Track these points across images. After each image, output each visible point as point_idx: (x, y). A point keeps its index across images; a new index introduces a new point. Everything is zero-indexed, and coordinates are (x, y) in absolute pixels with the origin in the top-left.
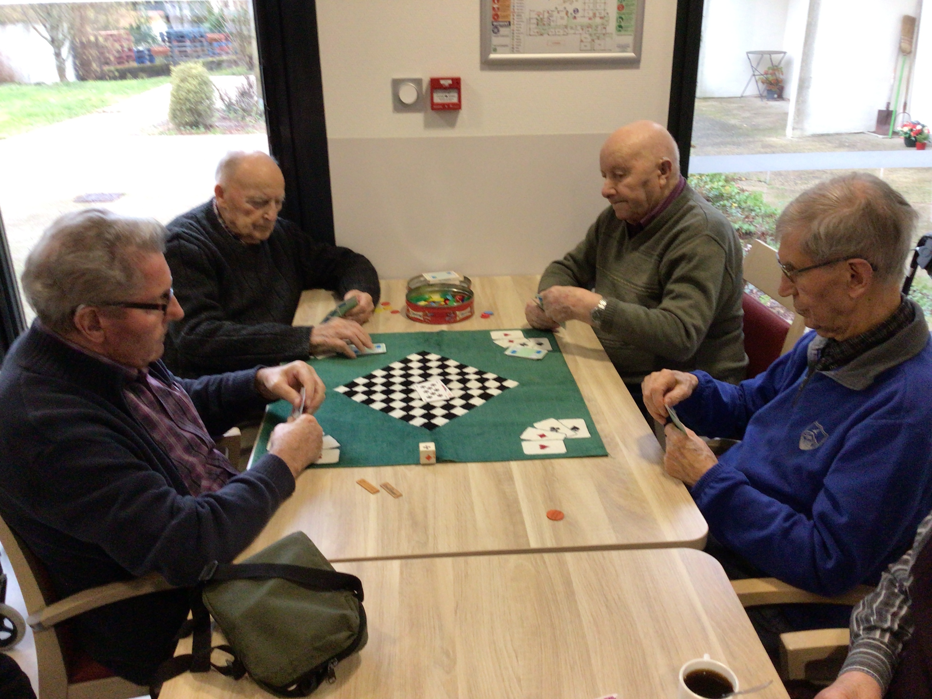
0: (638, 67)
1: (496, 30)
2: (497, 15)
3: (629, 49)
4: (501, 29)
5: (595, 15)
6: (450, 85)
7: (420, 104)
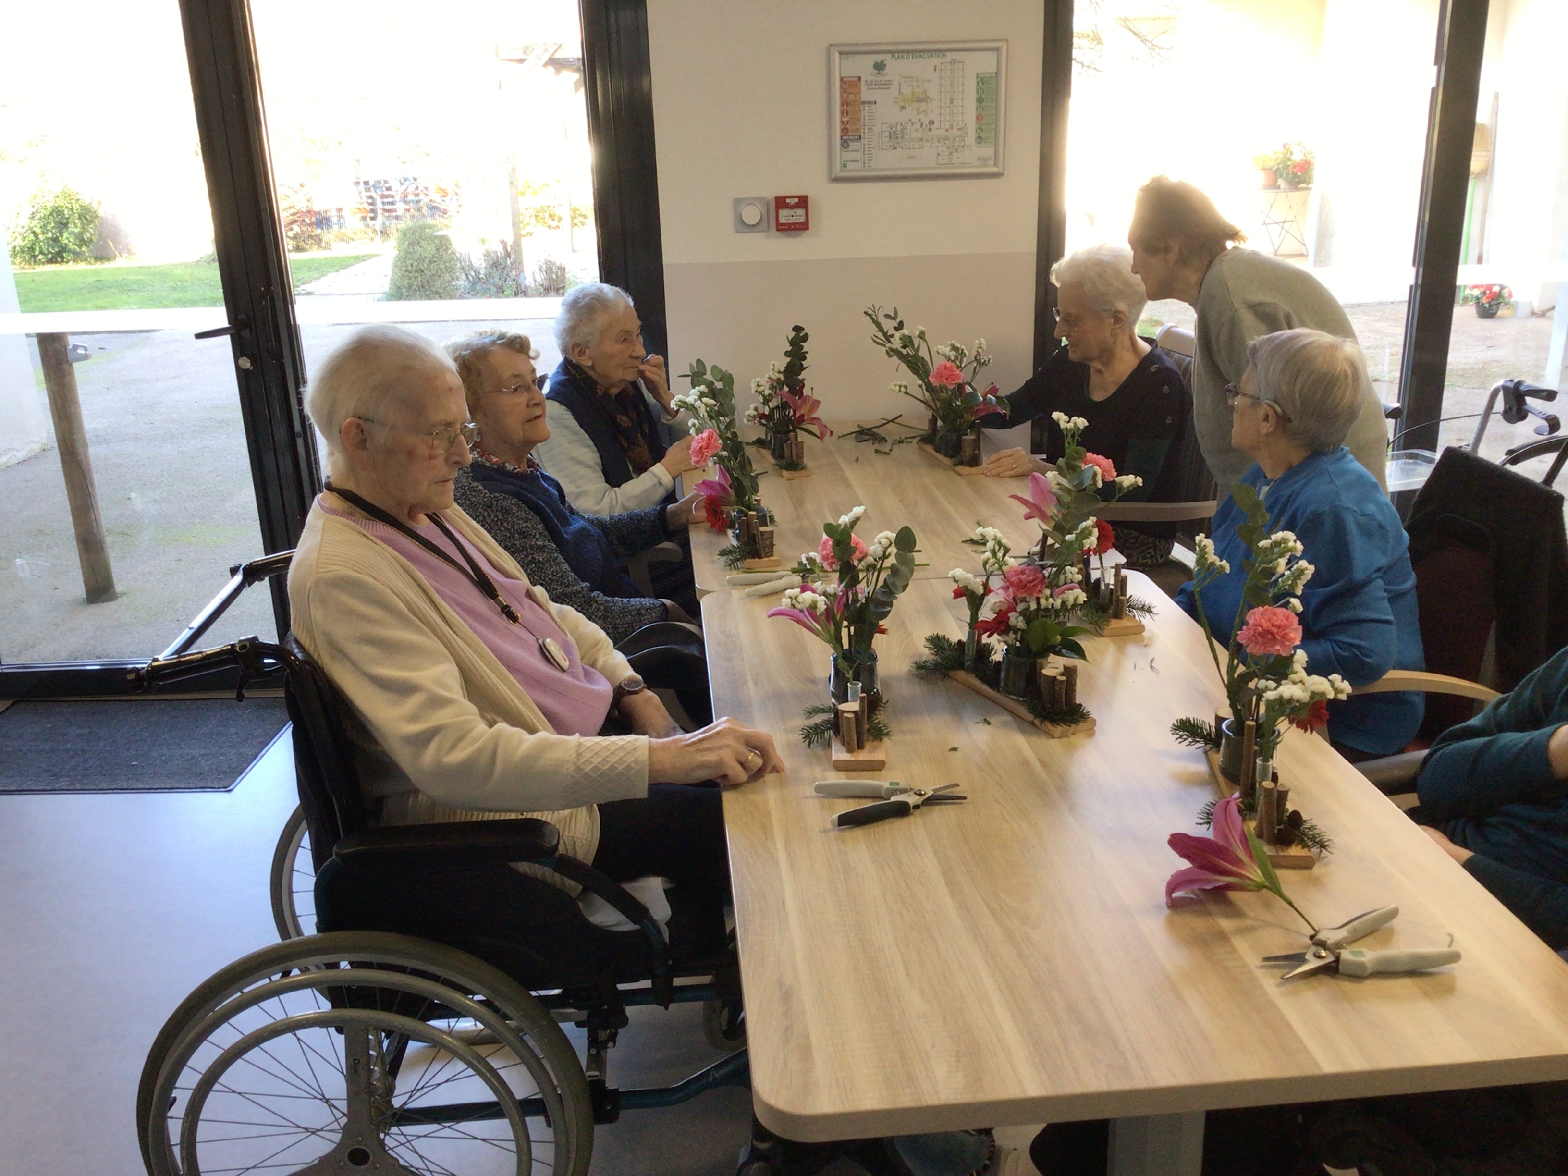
0: (1002, 181)
1: (845, 145)
2: (846, 128)
3: (992, 163)
4: (851, 144)
5: (952, 127)
6: (796, 203)
7: (764, 224)
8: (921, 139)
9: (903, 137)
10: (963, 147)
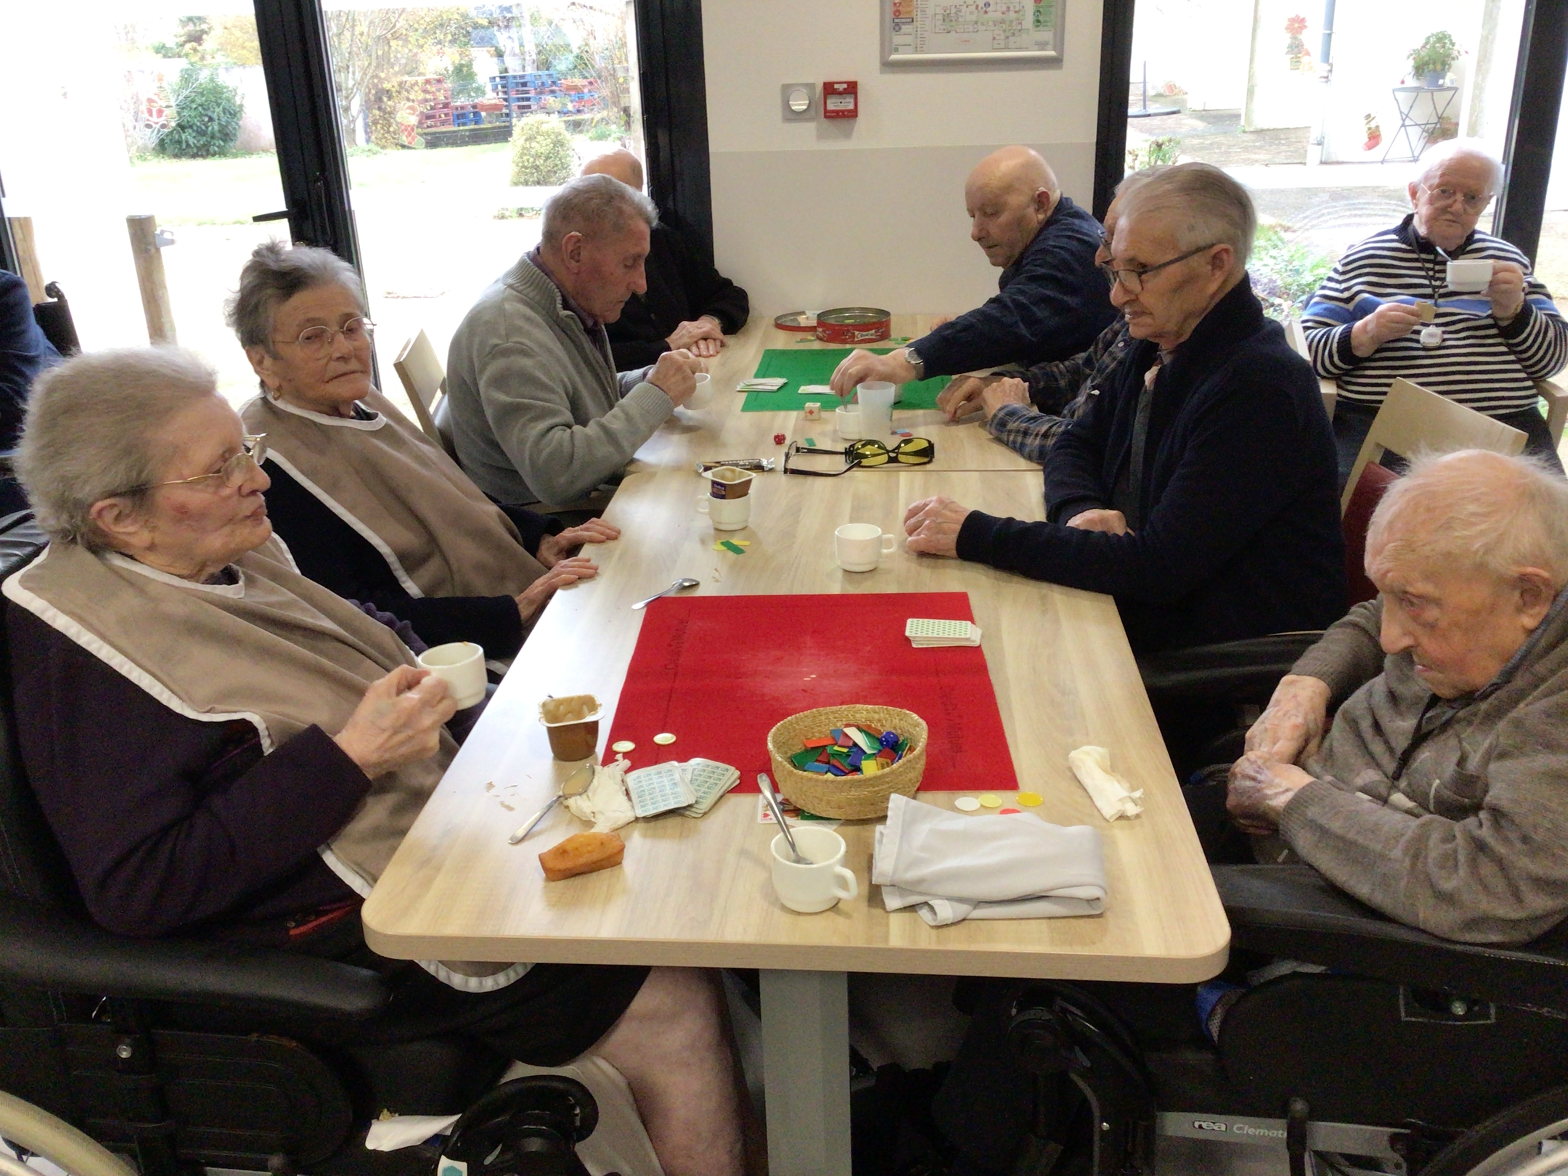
0: (1060, 67)
2: (898, 11)
3: (1050, 46)
4: (903, 27)
5: (1008, 8)
6: (845, 89)
7: (813, 113)
8: (976, 23)
9: (957, 20)
10: (1020, 30)
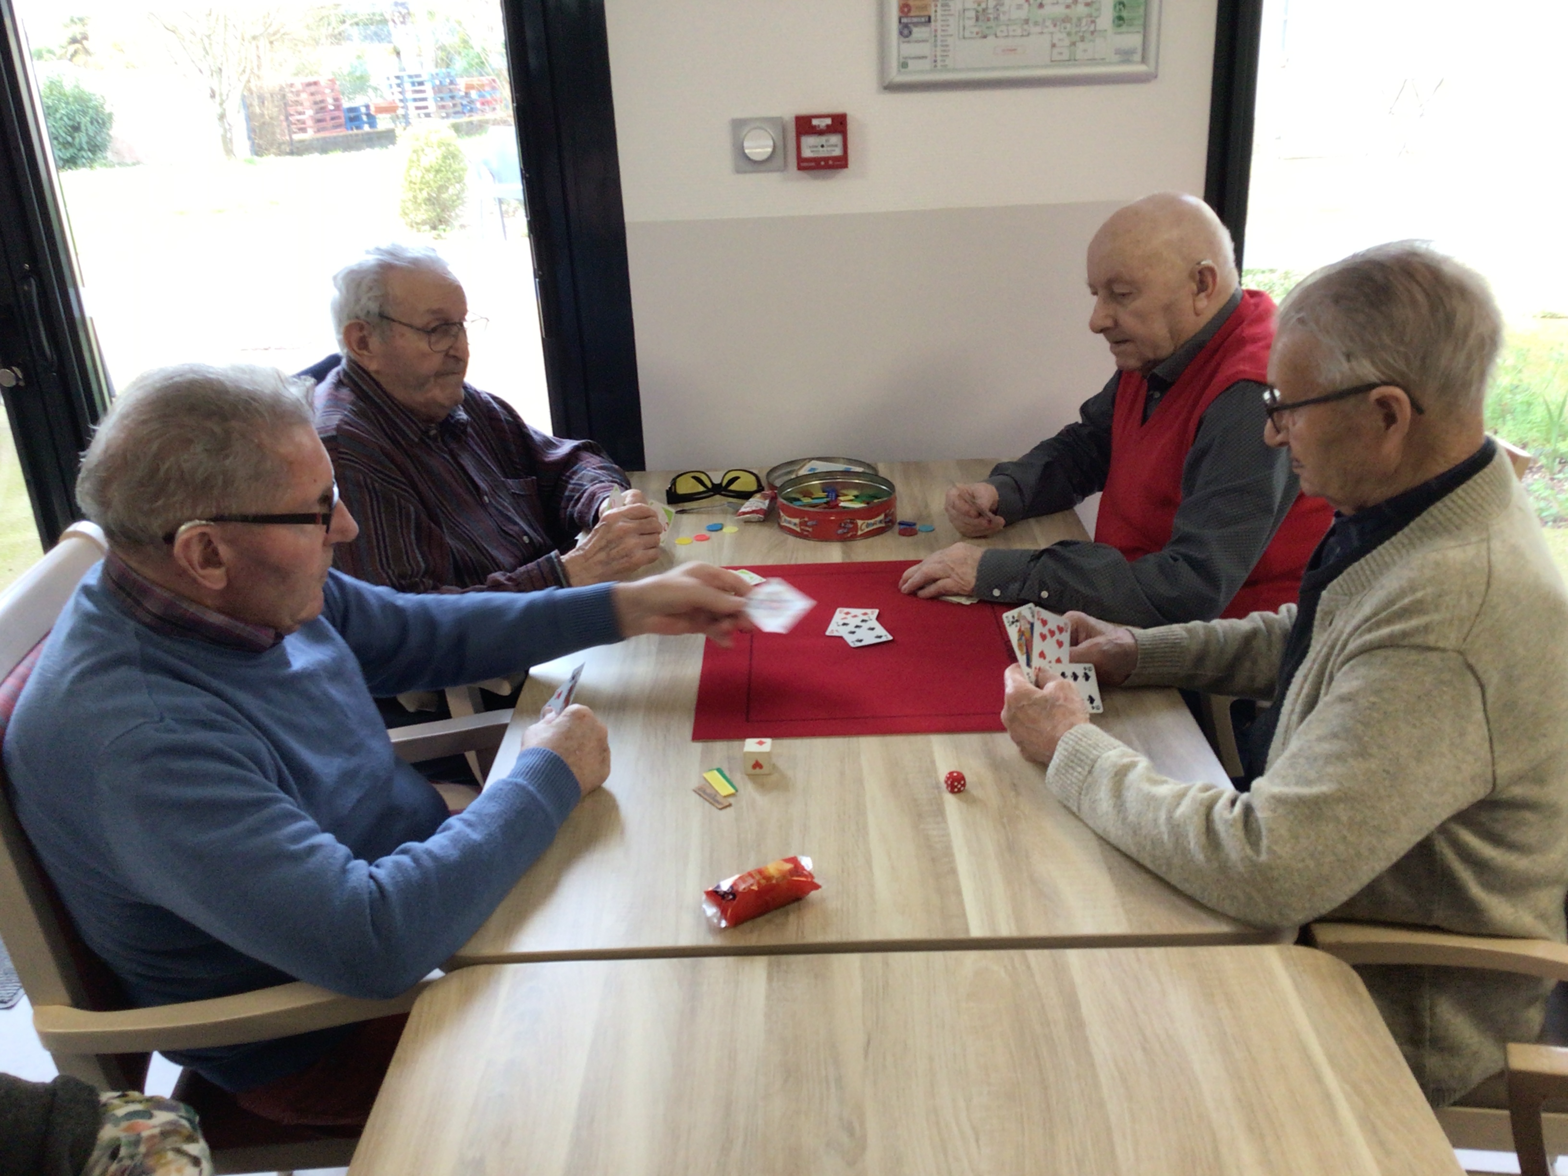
0: (1154, 86)
2: (907, 6)
3: (1137, 57)
4: (915, 30)
6: (828, 126)
7: (779, 161)
8: (1027, 21)
9: (997, 18)
10: (1092, 33)
